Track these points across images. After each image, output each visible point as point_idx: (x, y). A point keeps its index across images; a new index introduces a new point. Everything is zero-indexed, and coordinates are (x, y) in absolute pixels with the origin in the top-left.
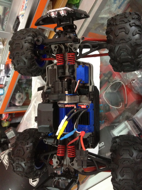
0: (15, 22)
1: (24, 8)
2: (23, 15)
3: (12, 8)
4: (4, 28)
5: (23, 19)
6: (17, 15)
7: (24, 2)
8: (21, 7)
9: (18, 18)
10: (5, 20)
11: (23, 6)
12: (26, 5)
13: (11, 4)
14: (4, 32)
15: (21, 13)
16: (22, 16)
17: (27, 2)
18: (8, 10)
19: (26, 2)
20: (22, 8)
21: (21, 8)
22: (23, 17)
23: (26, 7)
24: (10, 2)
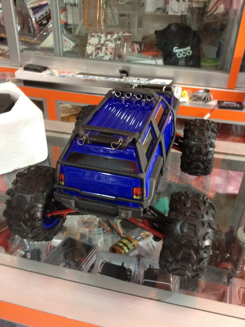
0: (39, 66)
1: (63, 74)
2: (52, 74)
3: (55, 58)
4: (25, 52)
5: (47, 76)
6: (49, 67)
7: (69, 73)
8: (61, 69)
9: (45, 69)
10: (37, 52)
11: (64, 72)
12: (67, 76)
13: (60, 56)
14: (19, 52)
15: (56, 72)
16: (50, 74)
17: (71, 77)
18: (51, 54)
19: (70, 75)
20: (61, 72)
21: (61, 71)
22: (50, 75)
23: (64, 76)
24: (62, 54)
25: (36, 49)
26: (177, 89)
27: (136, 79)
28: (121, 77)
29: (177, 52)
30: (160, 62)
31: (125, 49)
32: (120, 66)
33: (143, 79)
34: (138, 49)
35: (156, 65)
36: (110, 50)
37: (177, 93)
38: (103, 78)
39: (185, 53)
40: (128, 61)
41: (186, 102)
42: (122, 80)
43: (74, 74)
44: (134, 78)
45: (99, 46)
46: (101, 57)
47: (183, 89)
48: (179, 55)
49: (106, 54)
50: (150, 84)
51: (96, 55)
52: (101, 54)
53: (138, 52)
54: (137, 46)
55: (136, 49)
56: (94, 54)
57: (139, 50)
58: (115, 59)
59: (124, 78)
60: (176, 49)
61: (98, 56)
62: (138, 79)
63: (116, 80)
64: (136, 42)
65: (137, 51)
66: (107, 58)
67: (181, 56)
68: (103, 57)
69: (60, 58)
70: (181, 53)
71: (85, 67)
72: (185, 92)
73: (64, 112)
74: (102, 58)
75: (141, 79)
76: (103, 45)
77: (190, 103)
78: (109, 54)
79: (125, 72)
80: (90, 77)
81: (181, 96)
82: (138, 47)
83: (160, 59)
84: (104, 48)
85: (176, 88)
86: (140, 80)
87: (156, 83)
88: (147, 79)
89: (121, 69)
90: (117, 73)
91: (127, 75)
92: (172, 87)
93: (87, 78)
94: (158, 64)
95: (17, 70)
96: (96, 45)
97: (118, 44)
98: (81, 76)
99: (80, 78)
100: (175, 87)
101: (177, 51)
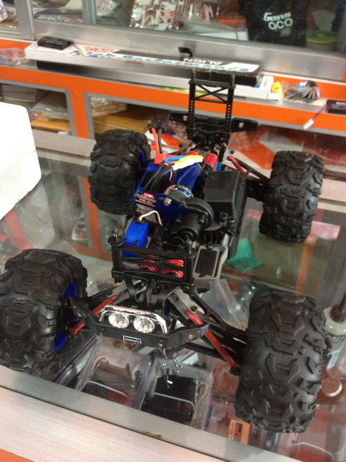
0: (59, 40)
1: (94, 53)
2: (78, 53)
3: (85, 26)
4: (42, 17)
5: (70, 55)
6: (75, 40)
7: (104, 50)
8: (92, 45)
9: (69, 44)
10: (59, 17)
11: (96, 50)
12: (100, 56)
13: (91, 24)
14: (31, 18)
15: (82, 48)
16: (76, 52)
17: (106, 57)
18: (81, 21)
19: (105, 54)
20: (92, 49)
21: (92, 47)
22: (75, 54)
23: (95, 56)
24: (94, 21)
25: (59, 13)
26: (267, 80)
27: (204, 61)
28: (181, 59)
29: (270, 21)
30: (243, 35)
31: (190, 13)
32: (181, 41)
33: (215, 62)
34: (210, 14)
35: (237, 41)
36: (168, 15)
37: (265, 85)
38: (153, 60)
39: (281, 22)
40: (194, 34)
41: (277, 100)
42: (182, 64)
43: (110, 53)
44: (201, 61)
45: (152, 9)
46: (154, 26)
47: (276, 79)
48: (272, 26)
49: (162, 22)
50: (224, 71)
51: (146, 24)
52: (154, 21)
53: (211, 18)
54: (208, 10)
55: (207, 14)
56: (143, 22)
57: (212, 16)
58: (175, 29)
59: (185, 59)
60: (268, 16)
61: (149, 24)
62: (206, 63)
63: (174, 62)
64: (208, 4)
65: (208, 18)
66: (162, 27)
67: (275, 28)
68: (157, 26)
69: (91, 27)
70: (275, 22)
71: (128, 42)
72: (278, 84)
73: (99, 109)
74: (156, 28)
75: (211, 62)
76: (157, 7)
77: (284, 102)
78: (165, 20)
79: (187, 51)
80: (135, 58)
81: (271, 91)
82: (211, 11)
83: (244, 30)
84: (158, 12)
85: (264, 77)
86: (209, 63)
87: (233, 70)
88: (220, 63)
89: (182, 45)
90: (176, 52)
91: (191, 56)
92: (257, 77)
93: (130, 59)
94: (240, 39)
95: (27, 45)
96: (148, 7)
97: (180, 6)
98: (121, 56)
99: (118, 60)
100: (262, 76)
101: (269, 18)
